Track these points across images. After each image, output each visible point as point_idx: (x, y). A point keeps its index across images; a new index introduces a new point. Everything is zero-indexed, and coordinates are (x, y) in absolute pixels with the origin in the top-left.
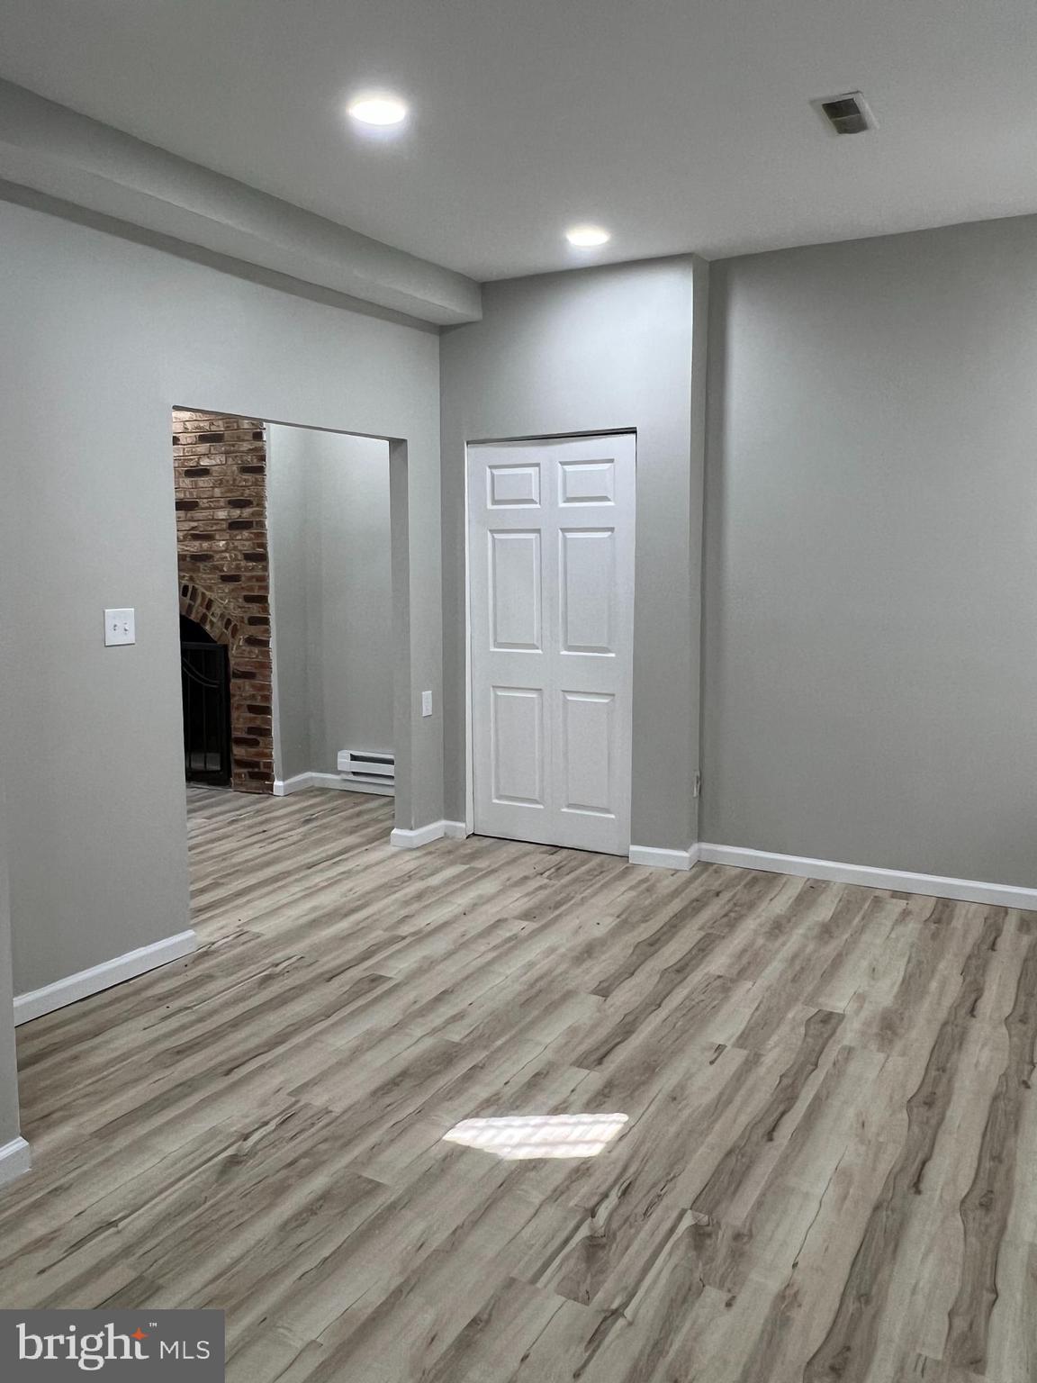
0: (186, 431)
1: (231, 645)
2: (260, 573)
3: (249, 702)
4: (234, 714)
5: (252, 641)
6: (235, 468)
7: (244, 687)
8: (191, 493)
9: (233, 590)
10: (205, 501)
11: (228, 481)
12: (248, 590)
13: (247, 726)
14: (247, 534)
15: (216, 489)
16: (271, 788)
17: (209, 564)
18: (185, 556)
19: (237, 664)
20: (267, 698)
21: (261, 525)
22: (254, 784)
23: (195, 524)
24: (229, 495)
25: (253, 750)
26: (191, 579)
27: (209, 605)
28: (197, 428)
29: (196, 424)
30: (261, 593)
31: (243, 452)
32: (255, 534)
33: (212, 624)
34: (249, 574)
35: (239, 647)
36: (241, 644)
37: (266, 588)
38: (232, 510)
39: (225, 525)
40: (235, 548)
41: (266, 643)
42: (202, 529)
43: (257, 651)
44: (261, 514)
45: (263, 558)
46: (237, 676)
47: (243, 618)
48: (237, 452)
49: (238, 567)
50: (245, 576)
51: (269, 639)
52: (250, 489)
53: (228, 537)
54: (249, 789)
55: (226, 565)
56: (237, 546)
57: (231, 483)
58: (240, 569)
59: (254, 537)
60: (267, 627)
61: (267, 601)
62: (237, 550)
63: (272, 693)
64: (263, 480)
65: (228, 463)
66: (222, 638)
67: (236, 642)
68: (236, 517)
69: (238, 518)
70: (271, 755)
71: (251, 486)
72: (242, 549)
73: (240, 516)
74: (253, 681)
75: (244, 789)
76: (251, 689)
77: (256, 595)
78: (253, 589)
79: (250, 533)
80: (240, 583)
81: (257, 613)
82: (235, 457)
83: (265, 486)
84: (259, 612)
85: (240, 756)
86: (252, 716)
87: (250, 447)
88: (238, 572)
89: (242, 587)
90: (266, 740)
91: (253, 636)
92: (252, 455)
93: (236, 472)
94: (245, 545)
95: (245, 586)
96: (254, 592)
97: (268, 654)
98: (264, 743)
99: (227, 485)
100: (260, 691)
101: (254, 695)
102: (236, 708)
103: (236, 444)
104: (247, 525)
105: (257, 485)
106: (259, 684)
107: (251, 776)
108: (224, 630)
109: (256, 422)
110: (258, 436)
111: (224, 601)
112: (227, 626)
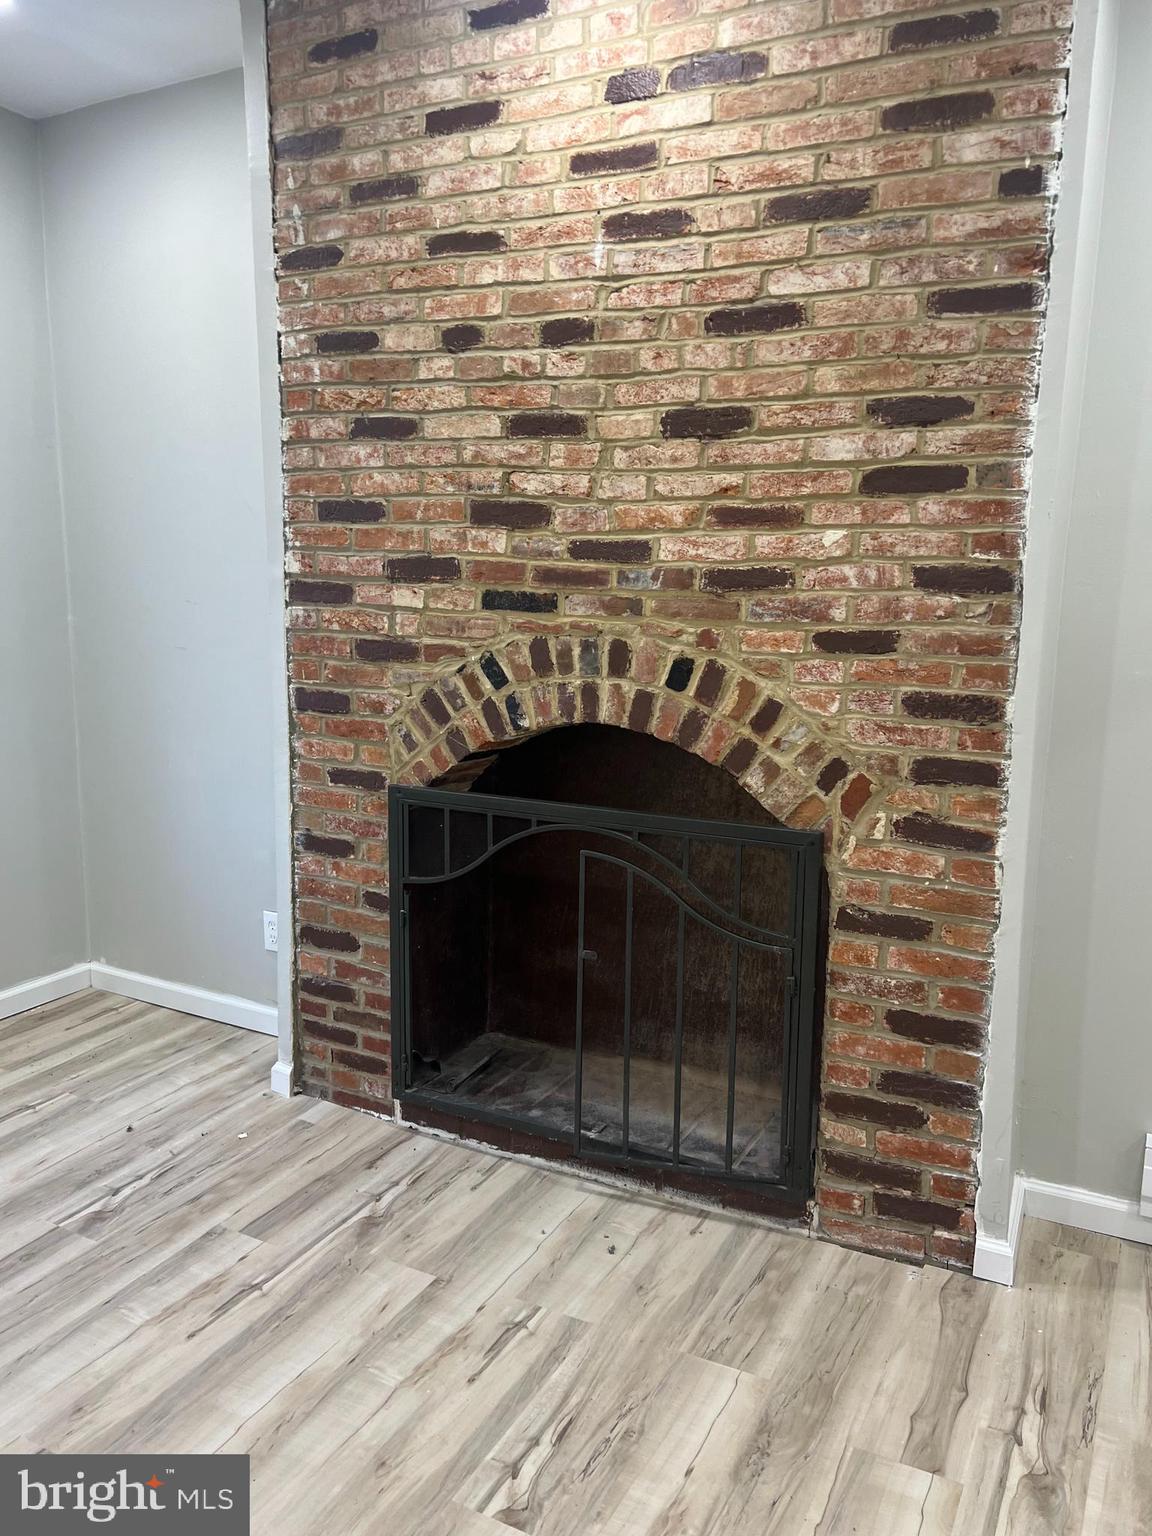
0: (720, 188)
1: (836, 833)
2: (979, 629)
3: (896, 1004)
4: (836, 1032)
5: (917, 829)
6: (909, 298)
7: (883, 958)
8: (725, 385)
9: (860, 677)
10: (777, 406)
11: (873, 342)
12: (922, 680)
13: (883, 1069)
14: (933, 508)
15: (822, 371)
16: (967, 1252)
17: (778, 599)
18: (691, 573)
19: (865, 892)
20: (975, 1001)
21: (1005, 477)
22: (895, 1230)
23: (733, 479)
24: (874, 384)
25: (898, 1137)
26: (706, 640)
27: (771, 713)
28: (762, 176)
29: (761, 164)
30: (981, 689)
31: (946, 243)
32: (969, 507)
33: (772, 771)
34: (932, 632)
35: (867, 842)
36: (878, 835)
37: (1002, 677)
38: (881, 434)
39: (849, 481)
40: (881, 552)
41: (983, 842)
42: (758, 493)
43: (941, 862)
44: (1009, 444)
45: (1000, 582)
46: (848, 922)
47: (893, 760)
48: (924, 243)
49: (892, 610)
50: (917, 637)
51: (995, 830)
52: (967, 363)
53: (855, 515)
54: (874, 1241)
55: (844, 601)
56: (893, 545)
57: (884, 347)
58: (897, 615)
59: (965, 516)
60: (992, 793)
61: (1002, 715)
62: (889, 558)
63: (990, 988)
64: (1029, 332)
65: (882, 283)
66: (806, 813)
67: (861, 829)
68: (899, 455)
69: (904, 457)
70: (966, 1161)
71: (973, 353)
72: (913, 553)
73: (913, 452)
74: (919, 947)
75: (856, 1240)
76: (906, 968)
77: (957, 696)
78: (947, 675)
79: (952, 503)
80: (894, 656)
81: (956, 748)
82: (911, 261)
83: (1035, 350)
84: (962, 746)
85: (850, 1146)
86: (905, 1042)
87: (983, 224)
88: (887, 624)
89: (903, 671)
90: (953, 1116)
91: (928, 816)
92: (991, 250)
93: (913, 309)
94: (927, 542)
95: (912, 666)
96: (949, 686)
97: (985, 874)
98: (944, 1123)
99: (870, 354)
100: (947, 976)
101: (918, 987)
102: (845, 1015)
103: (919, 218)
104: (941, 478)
105: (999, 349)
106: (940, 955)
107: (886, 1206)
108: (815, 790)
109: (1017, 136)
110: (1025, 183)
111: (823, 707)
112: (827, 781)
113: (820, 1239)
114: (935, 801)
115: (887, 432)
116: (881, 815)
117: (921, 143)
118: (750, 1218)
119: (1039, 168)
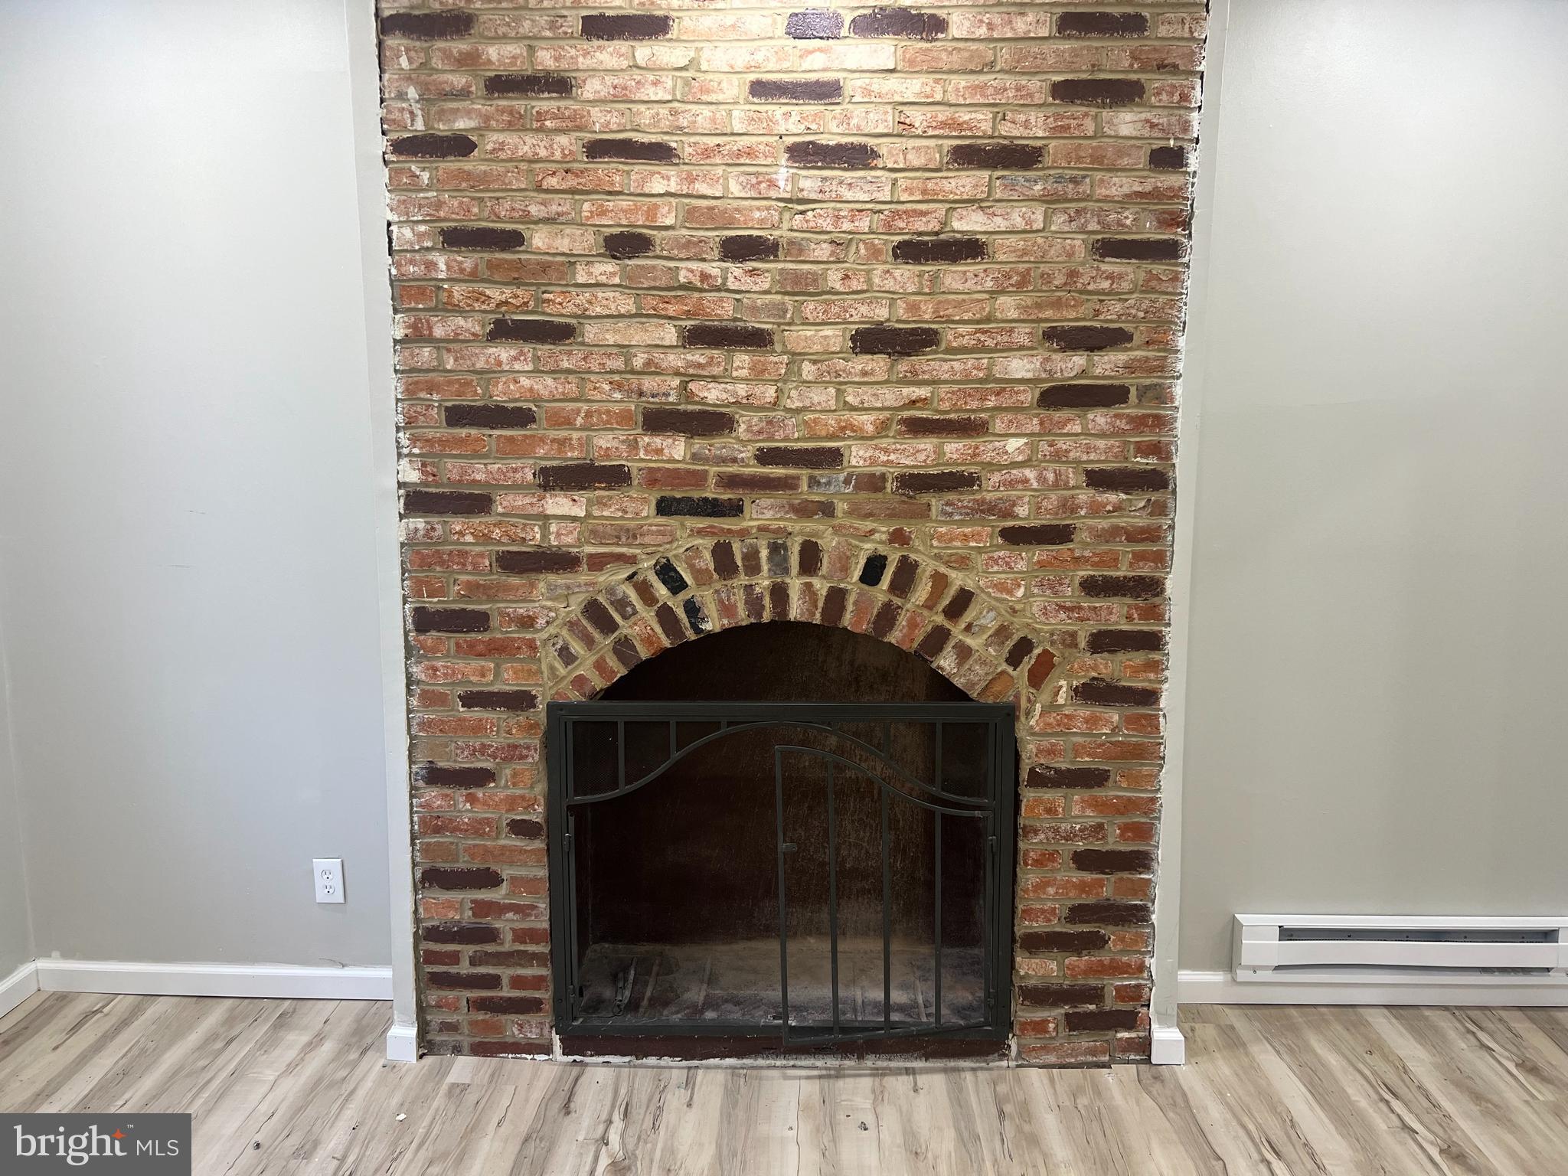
0: (904, 130)
1: (1024, 703)
2: (1141, 521)
3: (1081, 845)
4: (1029, 878)
5: (1094, 692)
6: (1078, 242)
7: (1067, 809)
8: (913, 308)
9: (1042, 565)
10: (962, 329)
11: (1047, 278)
12: (1095, 565)
13: (1069, 904)
14: (1101, 420)
15: (1002, 299)
16: (1145, 1046)
17: (966, 499)
18: (883, 477)
19: (1051, 752)
20: (1145, 832)
21: (1160, 395)
22: (1085, 1042)
23: (923, 392)
24: (1049, 313)
25: (1084, 960)
26: (898, 537)
27: (963, 601)
28: (944, 125)
29: (943, 114)
30: (1145, 570)
31: (1106, 199)
32: (1131, 419)
33: (964, 653)
34: (1104, 524)
35: (1051, 707)
36: (1061, 701)
37: (1161, 559)
38: (1057, 357)
39: (1029, 396)
40: (1058, 456)
41: (1150, 697)
42: (946, 406)
43: (1116, 718)
44: (1161, 368)
45: (1157, 481)
46: (1038, 780)
47: (1073, 635)
48: (1088, 198)
49: (1069, 507)
50: (1091, 529)
51: (1158, 686)
52: (1127, 300)
53: (1034, 425)
54: (1068, 1056)
55: (1026, 499)
56: (1067, 451)
57: (1056, 283)
58: (1074, 510)
59: (1128, 427)
60: (1155, 656)
61: (1163, 591)
62: (1064, 462)
63: (1159, 818)
64: (1175, 278)
65: (1053, 228)
66: (997, 688)
67: (1045, 696)
68: (1071, 375)
69: (1075, 377)
70: (1141, 968)
71: (1131, 292)
72: (1085, 457)
73: (1083, 373)
74: (1098, 792)
75: (1052, 1059)
76: (1089, 812)
77: (1125, 577)
78: (1116, 560)
79: (1116, 416)
80: (1071, 546)
81: (1124, 621)
82: (1078, 211)
83: (1182, 294)
84: (1129, 618)
85: (1043, 977)
86: (1088, 877)
87: (1137, 188)
88: (1064, 519)
89: (1078, 558)
90: (1129, 932)
91: (1102, 680)
92: (1144, 210)
93: (1081, 253)
94: (1096, 448)
95: (1087, 553)
96: (1118, 569)
97: (1151, 724)
98: (1122, 940)
99: (1044, 288)
100: (1122, 814)
101: (1100, 827)
102: (1038, 863)
103: (1084, 177)
104: (1108, 396)
105: (1153, 291)
106: (1117, 797)
107: (1076, 1023)
108: (1004, 666)
109: (1164, 120)
110: (1170, 159)
111: (1010, 592)
112: (1014, 659)
113: (1018, 1066)
114: (1112, 667)
115: (1061, 355)
116: (1063, 683)
117: (1086, 115)
118: (952, 1063)
119: (1181, 148)
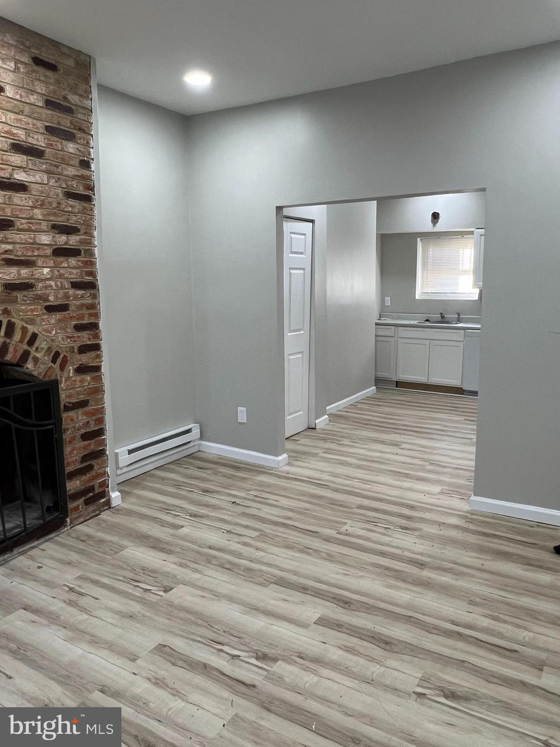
1: (59, 378)
2: (89, 301)
3: (83, 431)
4: (67, 449)
5: (82, 370)
6: (59, 191)
7: (77, 418)
8: (3, 210)
9: (60, 321)
10: (23, 221)
11: (50, 203)
12: (78, 319)
13: (81, 455)
14: (74, 262)
15: (36, 210)
16: (109, 502)
17: (31, 294)
19: (70, 396)
20: (101, 421)
21: (90, 253)
22: (91, 508)
23: (10, 247)
24: (52, 218)
25: (87, 477)
26: (6, 312)
27: (34, 338)
28: (7, 132)
29: (6, 128)
30: (92, 320)
31: (67, 176)
32: (83, 262)
33: (36, 360)
34: (78, 303)
35: (68, 378)
36: (71, 375)
37: (97, 315)
38: (57, 236)
39: (49, 251)
40: (61, 276)
41: (98, 369)
42: (19, 254)
43: (89, 378)
44: (90, 243)
45: (93, 286)
46: (67, 409)
47: (73, 348)
48: (61, 174)
49: (67, 296)
50: (75, 305)
51: (100, 364)
52: (77, 216)
53: (51, 264)
54: (87, 516)
55: (52, 294)
56: (64, 274)
57: (54, 206)
58: (68, 298)
59: (82, 265)
60: (99, 353)
61: (99, 327)
62: (63, 279)
63: (105, 414)
64: (91, 210)
65: (51, 184)
66: (49, 374)
67: (65, 375)
68: (62, 244)
69: (64, 245)
70: (105, 473)
71: (78, 213)
72: (70, 276)
73: (66, 243)
74: (87, 409)
75: (82, 520)
76: (84, 418)
77: (87, 323)
78: (84, 317)
79: (78, 261)
80: (68, 312)
81: (88, 340)
82: (59, 179)
83: (94, 216)
84: (89, 339)
85: (75, 488)
86: (86, 443)
87: (77, 173)
88: (65, 301)
89: (71, 317)
90: (99, 461)
91: (83, 364)
92: (79, 182)
93: (61, 195)
94: (73, 273)
95: (74, 315)
96: (84, 320)
97: (99, 379)
98: (98, 464)
99: (50, 208)
100: (94, 415)
101: (88, 422)
102: (70, 442)
103: (59, 166)
104: (73, 252)
105: (85, 213)
106: (92, 409)
107: (87, 503)
108: (51, 364)
109: (83, 150)
110: (85, 164)
111: (50, 332)
112: (54, 361)
113: (71, 528)
114: (86, 359)
115: (58, 235)
116: (71, 368)
117: (58, 141)
119: (89, 161)
